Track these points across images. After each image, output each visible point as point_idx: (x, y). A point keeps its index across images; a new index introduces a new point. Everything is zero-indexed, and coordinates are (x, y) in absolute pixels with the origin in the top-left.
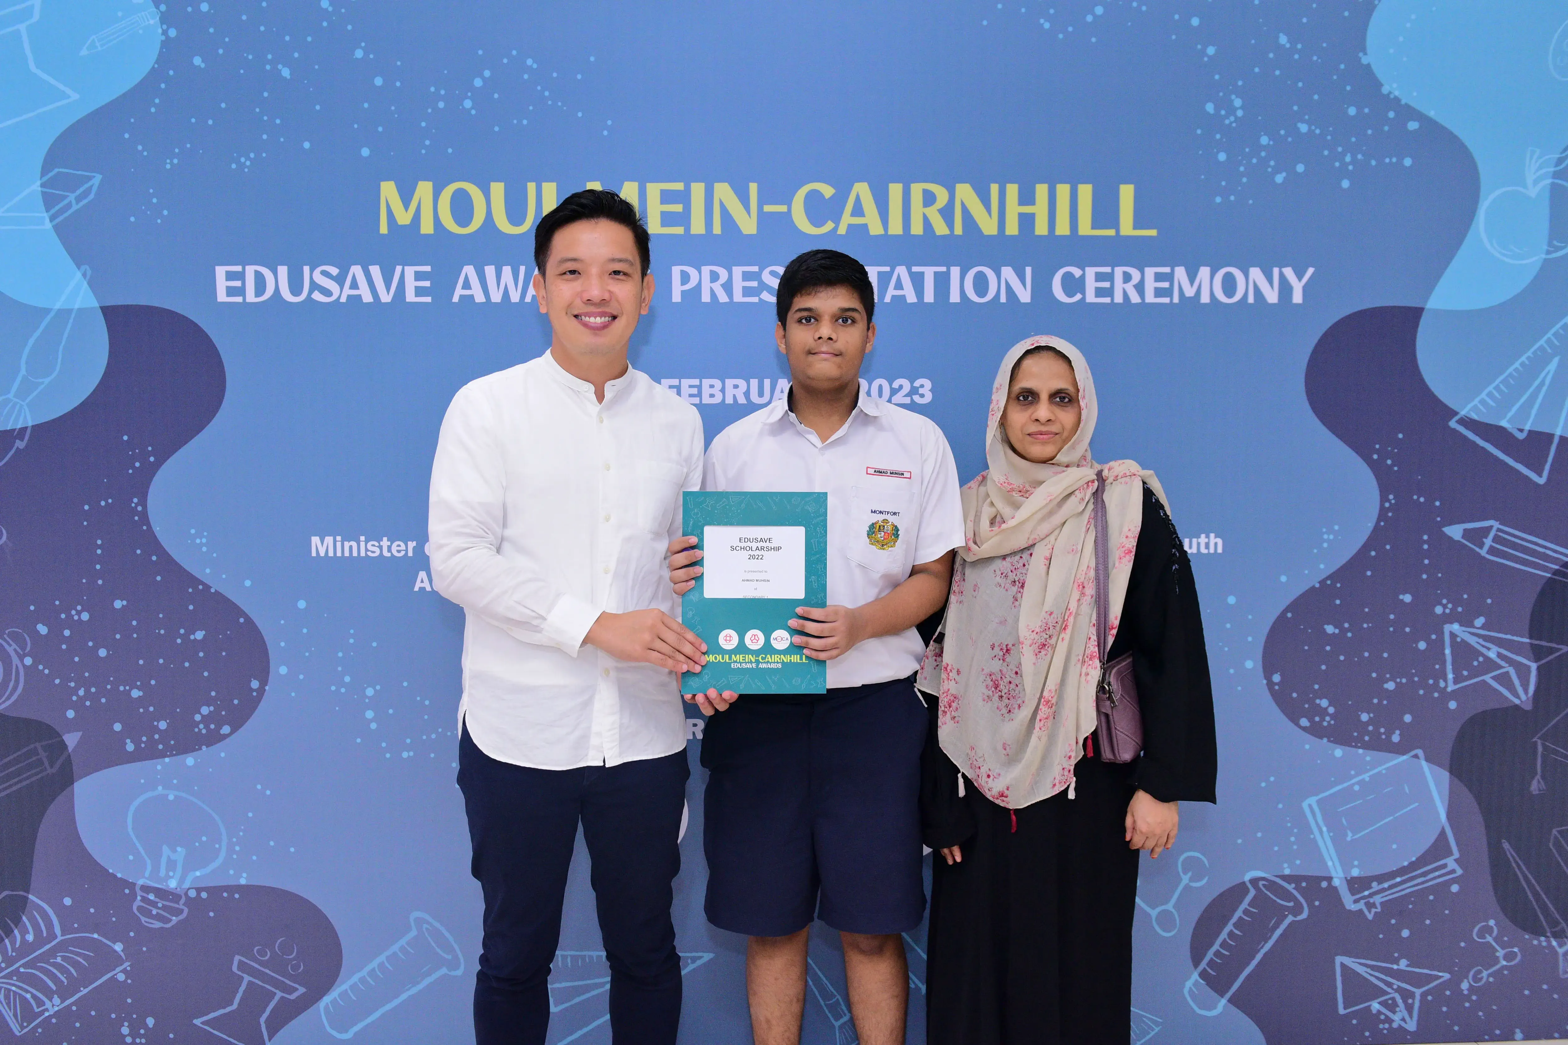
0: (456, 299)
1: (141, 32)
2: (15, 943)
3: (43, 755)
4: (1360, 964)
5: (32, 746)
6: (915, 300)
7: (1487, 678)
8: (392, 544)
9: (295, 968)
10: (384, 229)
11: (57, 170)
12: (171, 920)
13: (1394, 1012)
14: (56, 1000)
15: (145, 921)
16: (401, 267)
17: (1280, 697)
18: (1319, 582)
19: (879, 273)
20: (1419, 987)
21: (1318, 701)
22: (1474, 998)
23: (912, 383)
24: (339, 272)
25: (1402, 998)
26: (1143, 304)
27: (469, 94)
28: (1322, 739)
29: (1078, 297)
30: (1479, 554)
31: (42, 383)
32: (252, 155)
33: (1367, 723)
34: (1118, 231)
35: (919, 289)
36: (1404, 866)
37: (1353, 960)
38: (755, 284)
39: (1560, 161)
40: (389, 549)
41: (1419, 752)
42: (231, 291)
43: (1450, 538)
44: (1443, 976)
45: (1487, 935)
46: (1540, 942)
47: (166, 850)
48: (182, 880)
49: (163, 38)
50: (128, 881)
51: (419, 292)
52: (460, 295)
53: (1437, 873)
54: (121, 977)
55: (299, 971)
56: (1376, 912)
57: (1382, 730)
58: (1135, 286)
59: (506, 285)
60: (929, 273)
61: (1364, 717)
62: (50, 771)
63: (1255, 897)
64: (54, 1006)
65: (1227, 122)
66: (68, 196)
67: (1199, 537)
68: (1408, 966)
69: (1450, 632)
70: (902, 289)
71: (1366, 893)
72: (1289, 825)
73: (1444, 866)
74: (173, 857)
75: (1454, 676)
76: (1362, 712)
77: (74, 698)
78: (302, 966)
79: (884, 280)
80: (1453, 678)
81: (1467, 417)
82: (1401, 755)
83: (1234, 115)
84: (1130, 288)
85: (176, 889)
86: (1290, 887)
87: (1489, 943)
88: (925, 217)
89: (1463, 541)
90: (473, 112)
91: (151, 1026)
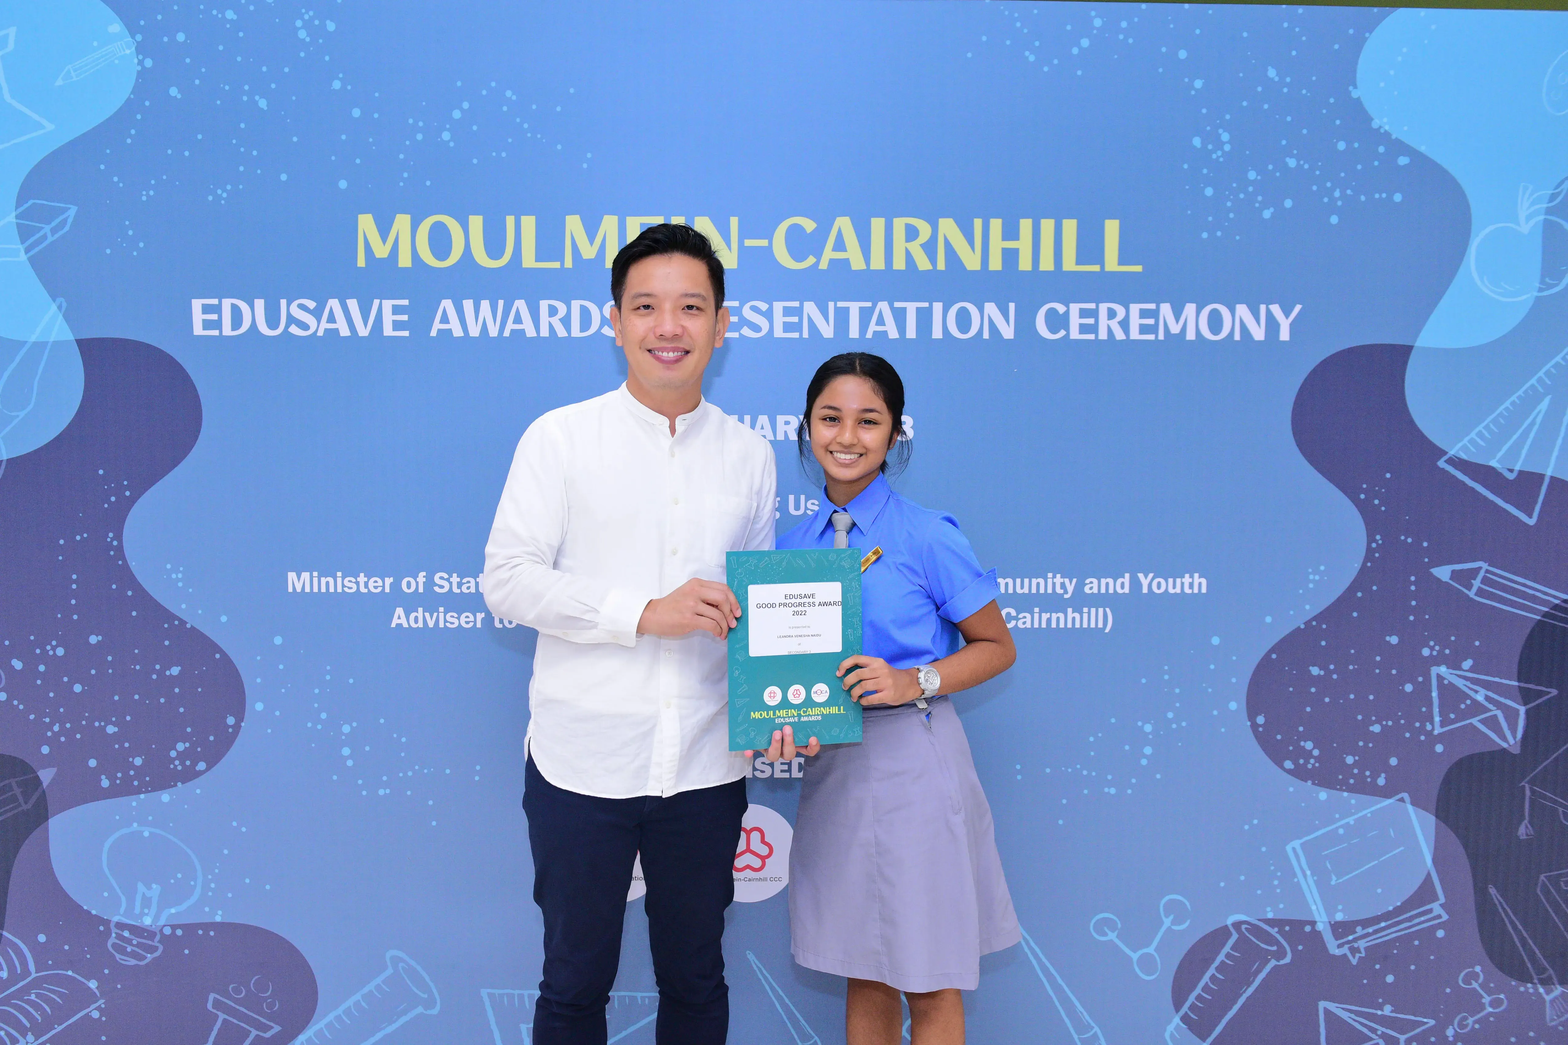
0: (433, 333)
1: (117, 62)
3: (17, 791)
4: (1345, 1010)
5: (6, 782)
6: (898, 337)
7: (1475, 721)
8: (368, 580)
9: (271, 1006)
10: (361, 262)
11: (31, 202)
12: (145, 957)
14: (30, 1037)
15: (120, 959)
16: (379, 300)
17: (1264, 739)
18: (1304, 624)
19: (860, 308)
20: (1402, 1033)
21: (1302, 743)
24: (317, 305)
26: (1128, 342)
27: (448, 126)
28: (1306, 781)
29: (1062, 333)
30: (1468, 596)
31: (18, 416)
32: (229, 187)
33: (1353, 766)
34: (1103, 267)
35: (901, 326)
36: (1389, 911)
37: (1337, 1005)
39: (1553, 197)
40: (366, 585)
41: (1405, 796)
42: (207, 325)
43: (1439, 580)
44: (1428, 1023)
45: (1473, 982)
46: (1527, 989)
47: (141, 887)
48: (157, 917)
49: (139, 68)
50: (103, 918)
51: (397, 325)
52: (439, 330)
53: (1422, 919)
54: (96, 1015)
55: (275, 1010)
56: (1360, 957)
57: (1368, 773)
58: (1120, 323)
59: (484, 319)
61: (1350, 760)
62: (25, 807)
63: (1238, 941)
64: (28, 1043)
65: (1214, 156)
66: (43, 228)
67: (1184, 577)
68: (1392, 1012)
69: (1437, 674)
70: (884, 325)
71: (1350, 938)
73: (1431, 911)
74: (149, 894)
75: (1441, 719)
76: (1347, 755)
77: (49, 734)
78: (277, 1003)
79: (865, 316)
80: (1440, 721)
81: (1456, 457)
82: (1385, 799)
83: (1222, 150)
84: (1114, 325)
85: (151, 926)
86: (1274, 931)
87: (1474, 989)
88: (908, 253)
89: (1451, 582)
90: (452, 144)
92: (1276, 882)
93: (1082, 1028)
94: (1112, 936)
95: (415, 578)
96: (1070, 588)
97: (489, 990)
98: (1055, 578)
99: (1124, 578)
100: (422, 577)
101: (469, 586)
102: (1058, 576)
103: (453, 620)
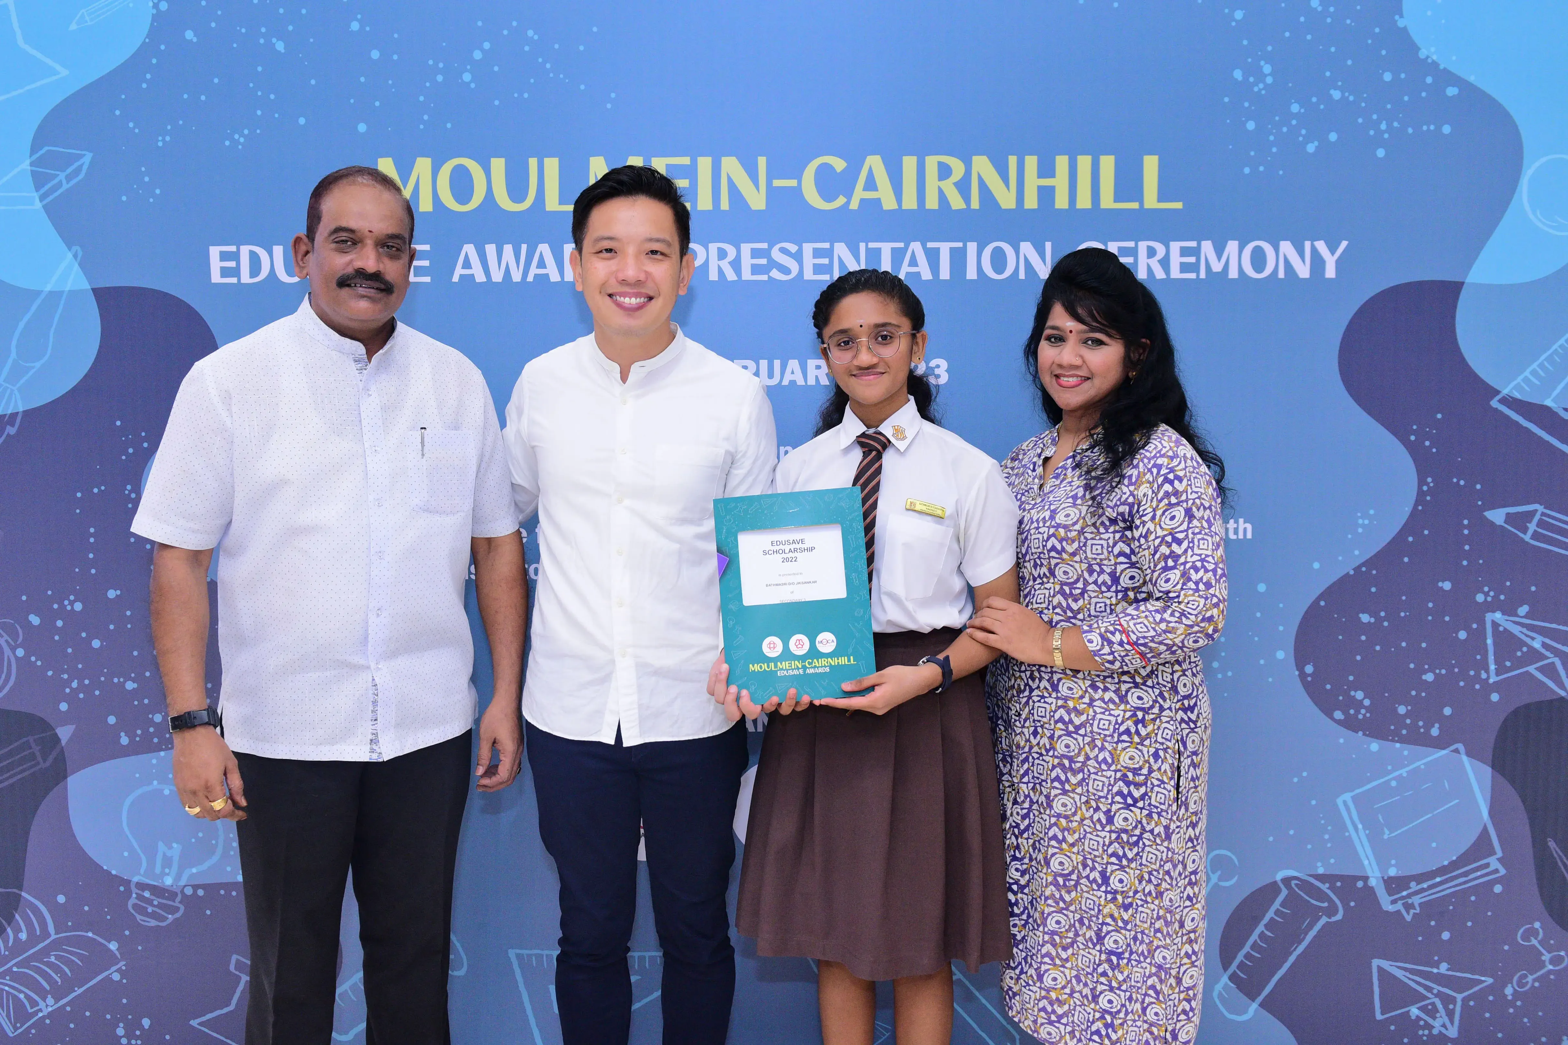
0: (456, 279)
1: (131, 5)
2: (8, 941)
3: (36, 749)
4: (1399, 967)
5: (25, 739)
6: (931, 278)
7: (1531, 669)
11: (46, 148)
12: (167, 918)
13: (1434, 1018)
14: (50, 1000)
15: (141, 920)
17: (1312, 688)
18: (1353, 569)
19: (892, 248)
20: (1460, 992)
21: (1352, 693)
22: (1519, 1003)
25: (1442, 1004)
26: (1168, 281)
27: (469, 67)
28: (1357, 732)
30: (1523, 540)
31: (33, 367)
32: (246, 132)
33: (1405, 716)
34: (1142, 204)
35: (934, 266)
36: (1443, 866)
37: (1391, 963)
38: (764, 261)
41: (1460, 746)
42: (225, 272)
43: (1492, 524)
44: (1484, 981)
45: (1532, 938)
47: (162, 847)
48: (178, 877)
49: (154, 11)
50: (123, 878)
52: (461, 276)
53: (1479, 873)
54: (116, 977)
56: (1415, 913)
57: (1421, 723)
58: (1160, 262)
59: (507, 264)
60: (945, 248)
61: (1402, 710)
62: (43, 765)
63: (1287, 897)
64: (48, 1006)
65: (1256, 89)
66: (58, 175)
68: (1448, 970)
69: (1492, 621)
70: (917, 266)
71: (1404, 893)
72: (1323, 822)
73: (1487, 865)
74: (169, 853)
75: (1496, 666)
76: (1399, 705)
77: (68, 690)
79: (897, 256)
80: (1496, 669)
81: (1509, 396)
82: (1439, 750)
83: (1264, 82)
84: (1154, 263)
85: (172, 886)
86: (1324, 887)
87: (1534, 946)
88: (940, 191)
89: (1506, 526)
90: (473, 85)
91: (147, 1027)
92: (1327, 837)
97: (518, 951)
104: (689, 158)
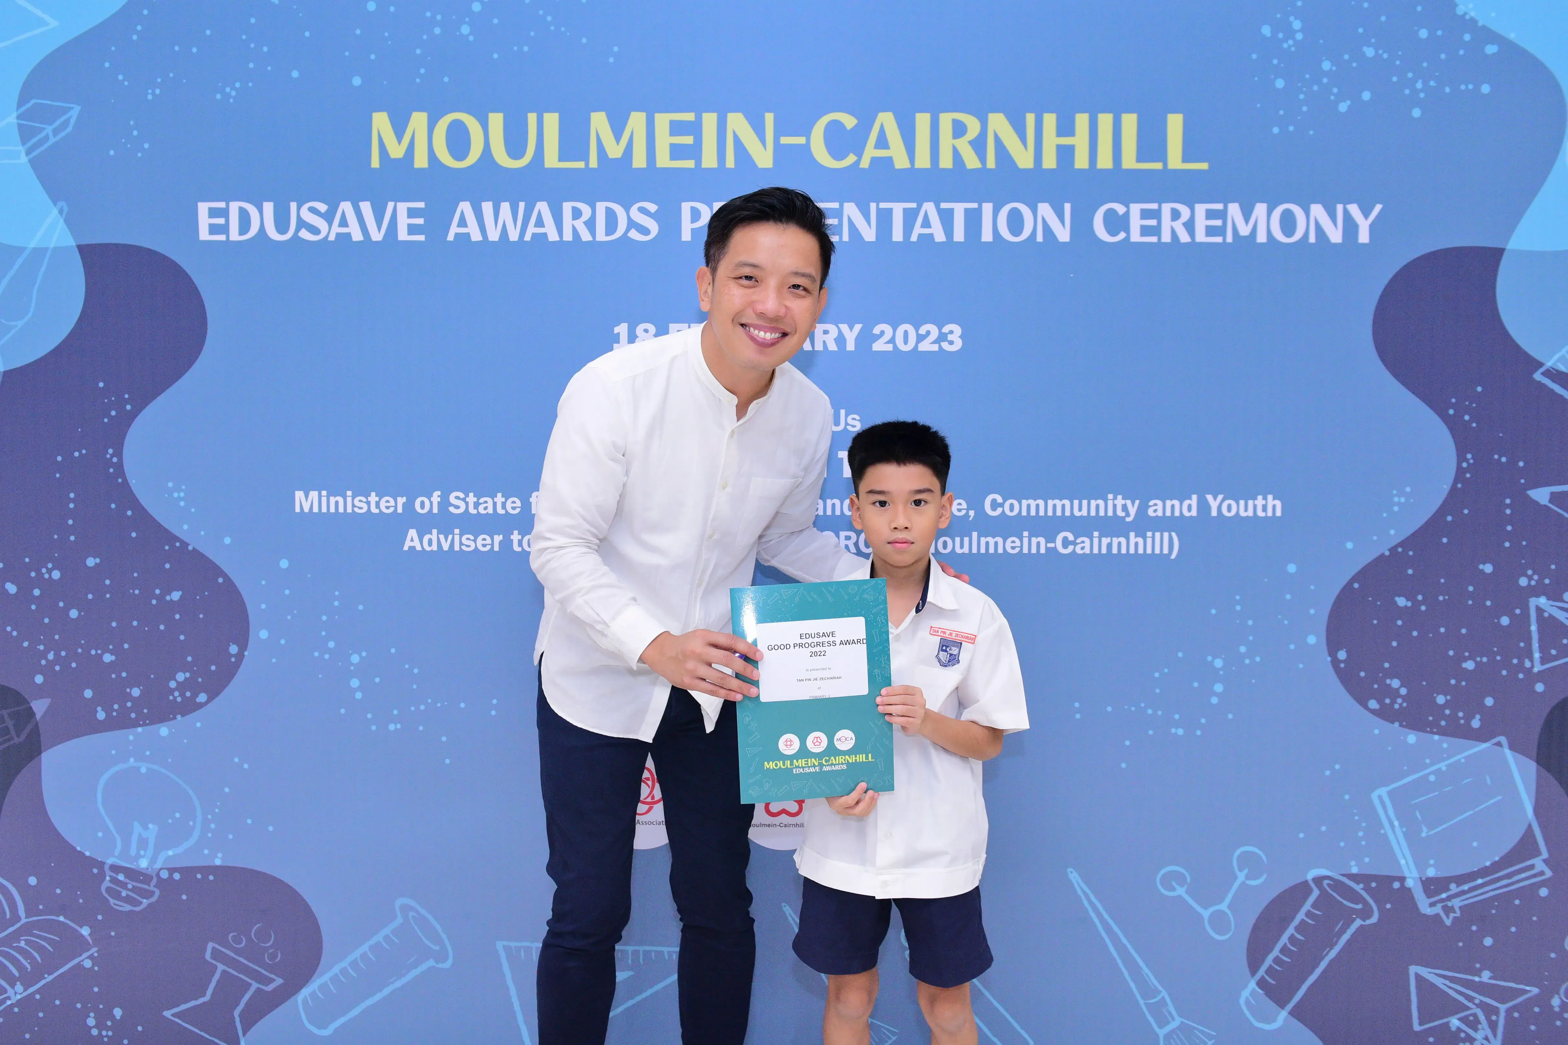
0: (451, 237)
3: (10, 723)
4: (1437, 975)
6: (944, 239)
8: (380, 500)
9: (273, 957)
10: (375, 163)
11: (33, 101)
12: (141, 903)
13: (1476, 1030)
14: (19, 987)
15: (114, 904)
16: (393, 203)
17: (1346, 676)
18: (1390, 550)
19: (905, 210)
20: (1503, 1001)
21: (1388, 681)
22: (1566, 1015)
23: (940, 329)
24: (328, 209)
25: (1485, 1015)
26: (1193, 244)
27: (467, 19)
28: (1393, 723)
29: (1122, 235)
31: (16, 326)
32: (238, 85)
33: (1444, 706)
34: (1165, 164)
35: (948, 229)
36: (1486, 867)
37: (1429, 970)
40: (378, 505)
41: (1503, 739)
42: (213, 229)
43: (1536, 503)
44: (1531, 991)
48: (153, 860)
50: (97, 860)
51: (412, 229)
52: (457, 235)
54: (88, 964)
55: (276, 961)
56: (1455, 917)
57: (1461, 714)
58: (1185, 225)
59: (504, 222)
61: (1441, 700)
62: (16, 740)
63: (1319, 896)
64: (16, 993)
65: (1285, 46)
66: (45, 129)
67: (1256, 499)
68: (1491, 978)
69: (1537, 606)
70: (930, 227)
71: (1444, 896)
72: (1356, 818)
73: (1532, 867)
74: (145, 834)
75: (1541, 655)
76: (1438, 694)
77: (43, 662)
78: (280, 955)
79: (910, 217)
80: (1540, 657)
81: (1553, 369)
82: (1481, 743)
83: (1293, 38)
84: (1178, 226)
85: (148, 869)
86: (1359, 888)
88: (955, 151)
89: (1550, 505)
90: (471, 38)
91: (118, 1017)
92: (1361, 834)
93: (1148, 992)
94: (1181, 891)
95: (429, 497)
96: (1133, 511)
97: (506, 943)
98: (1116, 499)
99: (1190, 499)
100: (436, 497)
101: (487, 506)
102: (1120, 497)
103: (468, 543)
104: (693, 114)
